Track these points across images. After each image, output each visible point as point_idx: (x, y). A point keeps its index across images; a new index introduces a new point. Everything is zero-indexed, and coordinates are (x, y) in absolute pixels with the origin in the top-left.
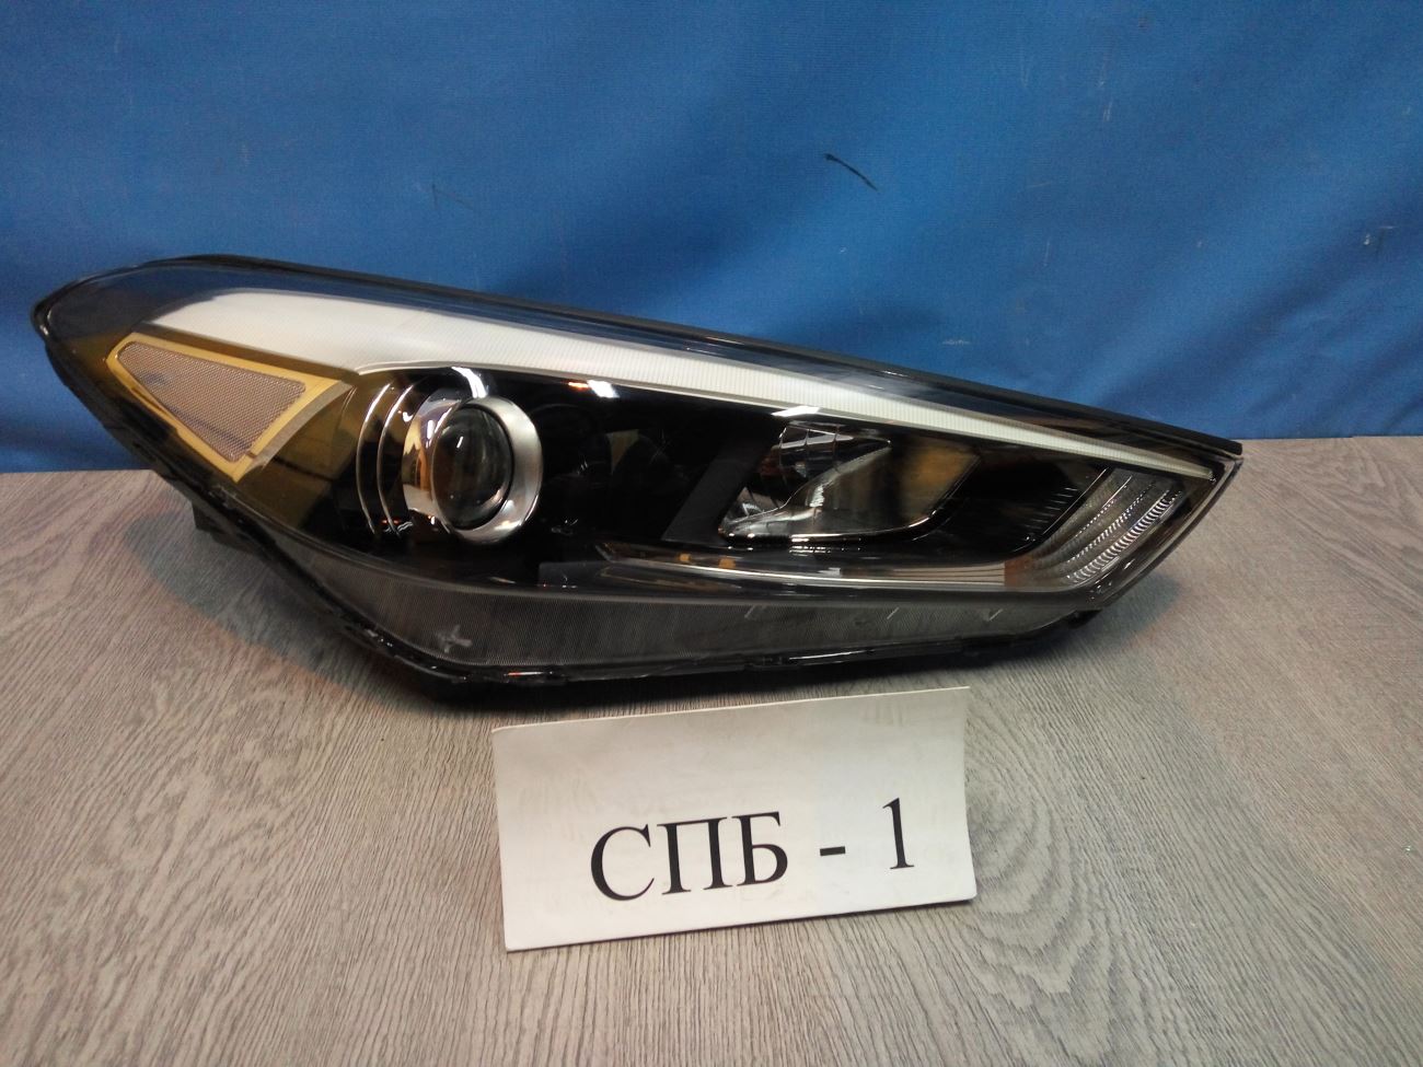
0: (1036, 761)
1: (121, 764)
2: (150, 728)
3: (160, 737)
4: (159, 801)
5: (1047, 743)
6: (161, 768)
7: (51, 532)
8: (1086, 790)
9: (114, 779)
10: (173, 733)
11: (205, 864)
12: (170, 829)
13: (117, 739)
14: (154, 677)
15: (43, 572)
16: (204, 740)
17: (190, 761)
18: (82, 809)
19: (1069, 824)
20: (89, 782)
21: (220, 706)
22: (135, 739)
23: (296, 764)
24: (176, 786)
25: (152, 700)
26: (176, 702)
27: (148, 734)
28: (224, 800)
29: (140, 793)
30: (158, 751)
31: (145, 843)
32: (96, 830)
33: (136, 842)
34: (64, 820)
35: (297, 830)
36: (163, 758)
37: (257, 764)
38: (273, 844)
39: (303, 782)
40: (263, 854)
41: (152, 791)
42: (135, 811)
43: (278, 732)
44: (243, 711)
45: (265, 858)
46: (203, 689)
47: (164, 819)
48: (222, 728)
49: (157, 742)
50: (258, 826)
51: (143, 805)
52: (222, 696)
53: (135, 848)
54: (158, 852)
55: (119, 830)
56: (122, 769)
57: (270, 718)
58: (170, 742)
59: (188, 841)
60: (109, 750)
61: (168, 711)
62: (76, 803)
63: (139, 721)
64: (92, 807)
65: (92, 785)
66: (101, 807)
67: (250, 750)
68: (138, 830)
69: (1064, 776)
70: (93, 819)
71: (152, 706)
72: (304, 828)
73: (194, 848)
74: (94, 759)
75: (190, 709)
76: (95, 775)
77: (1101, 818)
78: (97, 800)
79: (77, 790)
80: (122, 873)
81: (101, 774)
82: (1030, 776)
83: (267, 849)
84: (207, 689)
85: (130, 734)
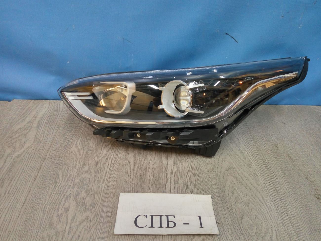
0: (272, 213)
1: (53, 196)
2: (59, 185)
3: (62, 188)
4: (63, 209)
5: (274, 207)
6: (62, 199)
7: (27, 120)
8: (284, 224)
9: (52, 201)
10: (64, 187)
11: (76, 230)
12: (67, 218)
13: (51, 188)
14: (58, 168)
15: (27, 133)
16: (72, 190)
17: (69, 196)
18: (46, 210)
19: (281, 235)
20: (46, 202)
21: (75, 179)
22: (56, 188)
23: (94, 199)
24: (67, 205)
25: (58, 176)
26: (64, 177)
27: (59, 187)
28: (79, 209)
29: (59, 207)
30: (62, 193)
31: (61, 222)
32: (50, 218)
33: (59, 222)
34: (42, 214)
35: (97, 221)
36: (63, 195)
37: (85, 198)
38: (91, 224)
39: (97, 205)
40: (90, 228)
41: (61, 206)
42: (58, 212)
43: (89, 188)
44: (80, 180)
45: (90, 229)
46: (70, 173)
47: (65, 215)
48: (76, 186)
49: (61, 190)
50: (88, 219)
51: (60, 210)
52: (75, 176)
53: (59, 224)
54: (65, 225)
55: (55, 218)
56: (54, 198)
57: (87, 183)
58: (64, 190)
59: (72, 223)
60: (50, 192)
61: (62, 180)
62: (44, 208)
63: (56, 182)
64: (48, 210)
65: (47, 203)
66: (50, 210)
67: (83, 194)
68: (60, 218)
69: (279, 219)
70: (49, 214)
71: (59, 178)
72: (98, 220)
73: (73, 225)
74: (47, 194)
75: (68, 179)
76: (47, 200)
77: (288, 233)
78: (49, 208)
79: (44, 204)
80: (57, 232)
81: (49, 200)
82: (271, 218)
83: (90, 226)
84: (71, 173)
85: (54, 187)
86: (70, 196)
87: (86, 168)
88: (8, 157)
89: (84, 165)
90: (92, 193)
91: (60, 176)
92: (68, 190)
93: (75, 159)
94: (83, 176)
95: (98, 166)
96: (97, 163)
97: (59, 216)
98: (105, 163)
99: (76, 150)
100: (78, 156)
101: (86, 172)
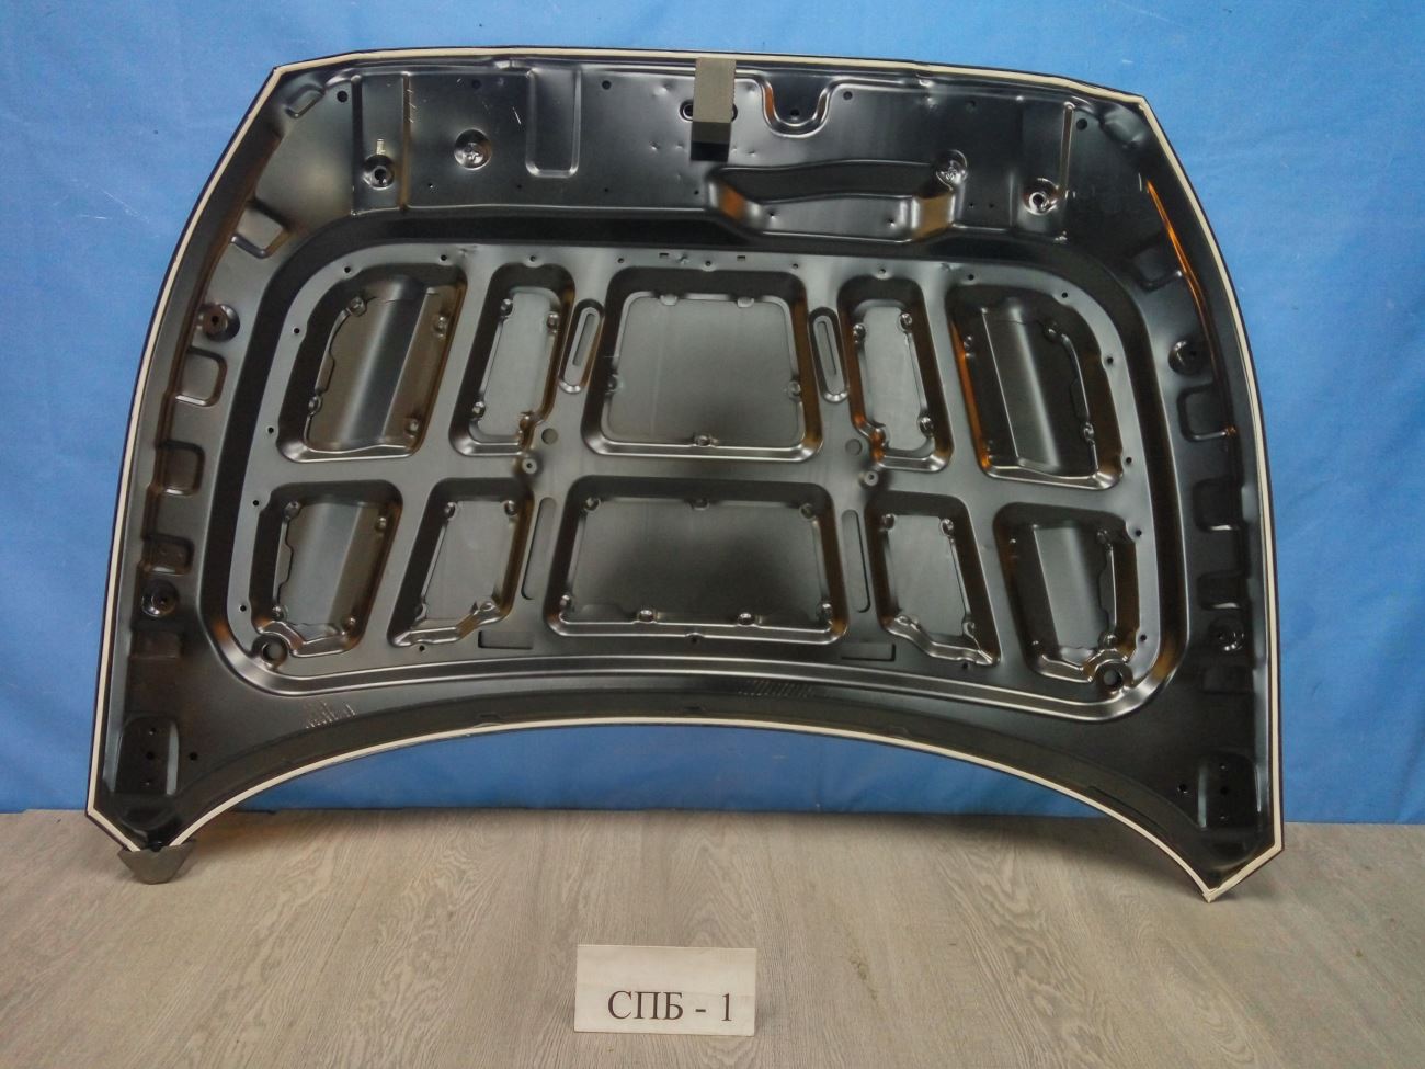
86: (402, 959)
87: (431, 922)
88: (284, 905)
89: (427, 917)
90: (442, 955)
91: (384, 934)
92: (398, 951)
93: (410, 910)
94: (426, 932)
95: (454, 918)
96: (451, 914)
97: (385, 985)
98: (467, 914)
99: (411, 894)
100: (416, 903)
101: (431, 927)
